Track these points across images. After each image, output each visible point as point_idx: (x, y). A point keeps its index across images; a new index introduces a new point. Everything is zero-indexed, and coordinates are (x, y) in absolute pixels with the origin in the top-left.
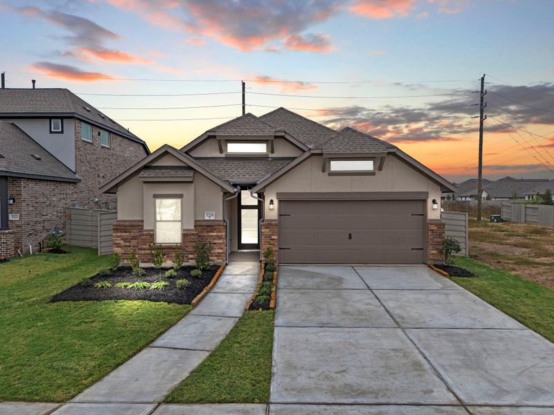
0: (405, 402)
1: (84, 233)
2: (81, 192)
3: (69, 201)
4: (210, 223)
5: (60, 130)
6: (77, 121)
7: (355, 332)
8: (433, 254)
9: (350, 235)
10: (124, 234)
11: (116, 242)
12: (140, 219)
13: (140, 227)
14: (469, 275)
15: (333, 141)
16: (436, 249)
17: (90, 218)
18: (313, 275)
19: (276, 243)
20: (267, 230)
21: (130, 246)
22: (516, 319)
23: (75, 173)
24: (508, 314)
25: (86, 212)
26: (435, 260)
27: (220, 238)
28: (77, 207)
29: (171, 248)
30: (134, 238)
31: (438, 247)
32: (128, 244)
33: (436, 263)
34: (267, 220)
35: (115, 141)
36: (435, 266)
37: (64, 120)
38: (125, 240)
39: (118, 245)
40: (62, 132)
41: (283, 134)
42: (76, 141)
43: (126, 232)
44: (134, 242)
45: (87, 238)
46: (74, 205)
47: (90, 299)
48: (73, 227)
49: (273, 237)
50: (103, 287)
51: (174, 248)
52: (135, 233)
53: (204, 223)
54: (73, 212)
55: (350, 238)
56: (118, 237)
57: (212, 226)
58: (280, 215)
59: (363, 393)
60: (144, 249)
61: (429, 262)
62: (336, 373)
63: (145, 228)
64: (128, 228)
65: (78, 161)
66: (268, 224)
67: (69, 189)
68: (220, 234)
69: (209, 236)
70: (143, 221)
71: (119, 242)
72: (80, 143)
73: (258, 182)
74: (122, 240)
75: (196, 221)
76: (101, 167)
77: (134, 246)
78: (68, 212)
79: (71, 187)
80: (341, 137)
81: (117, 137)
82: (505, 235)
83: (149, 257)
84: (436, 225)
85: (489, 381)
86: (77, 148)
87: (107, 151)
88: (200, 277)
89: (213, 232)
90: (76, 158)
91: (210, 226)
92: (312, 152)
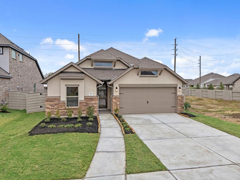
0: (216, 165)
1: (16, 103)
2: (12, 83)
3: (7, 87)
4: (91, 98)
5: (2, 53)
6: (10, 49)
7: (175, 140)
8: (179, 109)
9: (148, 101)
10: (51, 103)
11: (47, 106)
12: (59, 96)
13: (59, 100)
14: (195, 116)
15: (142, 63)
16: (181, 107)
17: (19, 96)
18: (138, 119)
19: (119, 106)
20: (115, 100)
21: (54, 108)
22: (225, 132)
23: (9, 74)
24: (221, 130)
25: (17, 92)
26: (180, 111)
27: (96, 104)
28: (11, 90)
29: (74, 109)
30: (56, 104)
31: (181, 106)
32: (53, 107)
33: (181, 112)
34: (115, 96)
35: (25, 59)
36: (181, 113)
37: (4, 48)
38: (51, 105)
39: (48, 108)
40: (2, 54)
41: (120, 59)
42: (10, 58)
43: (52, 102)
44: (56, 107)
45: (17, 105)
46: (9, 89)
47: (50, 133)
48: (9, 100)
49: (117, 103)
50: (53, 127)
51: (76, 109)
52: (56, 102)
53: (89, 98)
54: (10, 93)
55: (148, 103)
56: (48, 104)
57: (92, 99)
58: (120, 94)
59: (199, 163)
60: (61, 110)
61: (178, 112)
62: (183, 156)
63: (61, 100)
64: (53, 100)
65: (10, 68)
66: (115, 98)
67: (7, 81)
68: (96, 102)
69: (91, 103)
70: (60, 97)
71: (49, 106)
72: (11, 59)
73: (112, 80)
74: (50, 105)
75: (85, 97)
76: (19, 71)
77: (56, 108)
78: (7, 93)
79: (8, 80)
80: (144, 61)
81: (26, 57)
82: (190, 101)
83: (64, 113)
84: (180, 97)
85: (237, 155)
86: (10, 62)
87: (22, 63)
88: (92, 121)
89: (93, 101)
90: (10, 66)
91: (91, 99)
92: (134, 67)
